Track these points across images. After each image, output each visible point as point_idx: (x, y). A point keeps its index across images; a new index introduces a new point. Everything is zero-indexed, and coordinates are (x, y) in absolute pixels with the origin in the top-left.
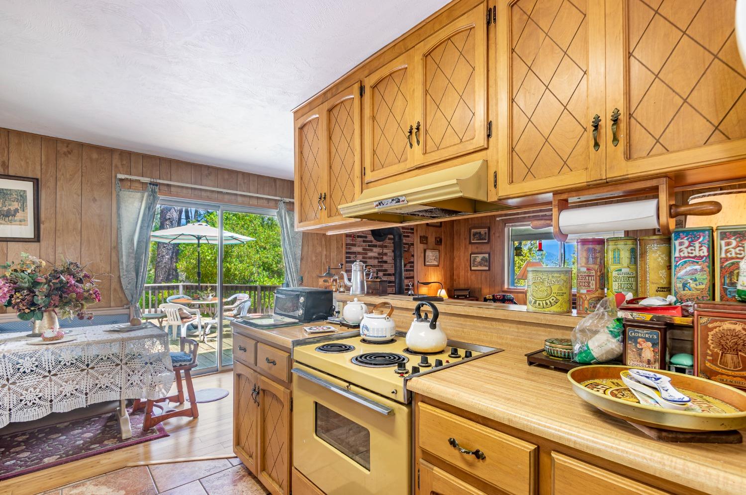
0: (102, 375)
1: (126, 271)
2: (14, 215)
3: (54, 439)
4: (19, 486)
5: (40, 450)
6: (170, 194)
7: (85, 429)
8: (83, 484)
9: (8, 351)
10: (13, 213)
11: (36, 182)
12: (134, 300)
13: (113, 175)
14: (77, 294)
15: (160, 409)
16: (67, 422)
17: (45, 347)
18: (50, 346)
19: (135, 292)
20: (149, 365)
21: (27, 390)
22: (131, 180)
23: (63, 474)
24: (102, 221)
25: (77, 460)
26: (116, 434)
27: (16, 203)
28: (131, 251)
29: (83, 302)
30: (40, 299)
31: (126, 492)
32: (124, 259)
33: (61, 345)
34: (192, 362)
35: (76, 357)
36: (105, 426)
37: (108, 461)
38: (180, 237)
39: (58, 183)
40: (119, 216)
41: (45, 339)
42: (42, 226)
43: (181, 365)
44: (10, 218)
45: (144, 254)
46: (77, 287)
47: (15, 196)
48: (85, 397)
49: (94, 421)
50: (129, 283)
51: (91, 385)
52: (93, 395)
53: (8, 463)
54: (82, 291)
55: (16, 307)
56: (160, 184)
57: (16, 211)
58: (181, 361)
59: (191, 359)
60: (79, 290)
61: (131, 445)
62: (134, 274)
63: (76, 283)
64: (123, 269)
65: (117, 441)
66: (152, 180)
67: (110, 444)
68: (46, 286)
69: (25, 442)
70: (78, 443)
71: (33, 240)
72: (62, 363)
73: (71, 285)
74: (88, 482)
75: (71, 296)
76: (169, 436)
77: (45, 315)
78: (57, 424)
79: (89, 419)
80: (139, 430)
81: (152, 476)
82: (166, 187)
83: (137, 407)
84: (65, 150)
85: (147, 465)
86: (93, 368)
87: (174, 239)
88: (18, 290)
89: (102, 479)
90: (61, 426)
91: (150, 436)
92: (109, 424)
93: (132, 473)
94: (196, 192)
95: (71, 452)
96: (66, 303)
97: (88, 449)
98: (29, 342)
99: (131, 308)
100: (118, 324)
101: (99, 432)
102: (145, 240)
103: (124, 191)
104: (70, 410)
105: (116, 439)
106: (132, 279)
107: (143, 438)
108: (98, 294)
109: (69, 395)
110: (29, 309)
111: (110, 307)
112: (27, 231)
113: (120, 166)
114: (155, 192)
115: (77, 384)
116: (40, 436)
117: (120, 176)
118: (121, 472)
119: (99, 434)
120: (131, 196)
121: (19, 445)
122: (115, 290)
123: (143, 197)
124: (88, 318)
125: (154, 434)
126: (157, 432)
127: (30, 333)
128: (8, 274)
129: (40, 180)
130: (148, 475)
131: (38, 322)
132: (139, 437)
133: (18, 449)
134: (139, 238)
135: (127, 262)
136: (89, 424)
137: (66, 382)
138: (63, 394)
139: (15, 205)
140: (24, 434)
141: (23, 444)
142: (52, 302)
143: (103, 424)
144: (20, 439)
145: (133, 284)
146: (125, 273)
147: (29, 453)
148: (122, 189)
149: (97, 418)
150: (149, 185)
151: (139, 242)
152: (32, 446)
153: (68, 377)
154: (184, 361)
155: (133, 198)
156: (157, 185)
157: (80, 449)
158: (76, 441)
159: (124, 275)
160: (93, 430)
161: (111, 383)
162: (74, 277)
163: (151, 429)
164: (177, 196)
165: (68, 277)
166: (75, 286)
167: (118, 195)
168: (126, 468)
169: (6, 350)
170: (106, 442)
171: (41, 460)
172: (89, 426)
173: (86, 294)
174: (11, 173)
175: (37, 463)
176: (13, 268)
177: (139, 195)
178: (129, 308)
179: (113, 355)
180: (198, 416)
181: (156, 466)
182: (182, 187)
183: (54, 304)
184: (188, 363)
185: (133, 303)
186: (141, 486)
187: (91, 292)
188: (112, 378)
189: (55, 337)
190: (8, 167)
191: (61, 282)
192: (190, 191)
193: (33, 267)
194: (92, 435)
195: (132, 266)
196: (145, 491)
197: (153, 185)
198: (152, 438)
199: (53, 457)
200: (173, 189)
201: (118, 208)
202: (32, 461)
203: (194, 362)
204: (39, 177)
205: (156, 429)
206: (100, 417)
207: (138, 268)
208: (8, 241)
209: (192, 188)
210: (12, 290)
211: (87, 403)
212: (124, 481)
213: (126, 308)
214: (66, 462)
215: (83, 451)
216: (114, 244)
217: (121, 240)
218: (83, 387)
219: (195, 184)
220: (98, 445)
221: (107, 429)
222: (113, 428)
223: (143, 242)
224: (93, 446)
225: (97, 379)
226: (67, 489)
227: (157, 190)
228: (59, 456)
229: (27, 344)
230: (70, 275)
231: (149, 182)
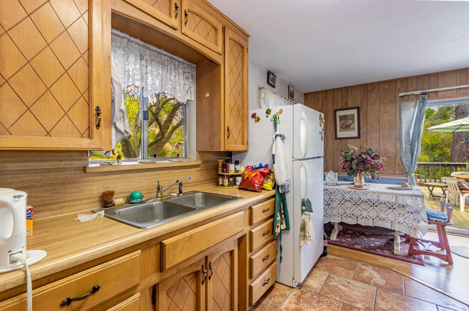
0: (382, 211)
1: (405, 153)
2: (350, 127)
3: (362, 238)
4: (343, 252)
5: (355, 240)
6: (438, 98)
7: (377, 239)
8: (368, 266)
9: (340, 189)
10: (349, 126)
11: (358, 108)
12: (410, 172)
13: (397, 94)
14: (371, 165)
15: (423, 247)
16: (370, 232)
17: (354, 190)
18: (356, 190)
19: (411, 166)
20: (410, 213)
21: (347, 209)
22: (408, 95)
23: (361, 256)
24: (391, 123)
25: (368, 252)
26: (391, 249)
27: (350, 121)
28: (408, 140)
29: (375, 170)
30: (354, 167)
31: (387, 282)
32: (404, 145)
33: (361, 190)
34: (446, 221)
35: (368, 199)
36: (387, 243)
37: (383, 261)
38: (463, 127)
39: (368, 107)
40: (400, 119)
41: (355, 186)
42: (361, 130)
43: (436, 221)
44: (349, 128)
45: (417, 142)
46: (372, 161)
47: (350, 117)
48: (372, 221)
49: (382, 237)
50: (407, 161)
51: (376, 216)
52: (377, 221)
53: (342, 240)
54: (374, 163)
55: (346, 169)
56: (429, 92)
57: (351, 124)
58: (437, 218)
59: (446, 219)
60: (372, 163)
61: (398, 259)
62: (410, 155)
63: (371, 159)
64: (403, 152)
65: (391, 253)
66: (423, 91)
67: (387, 253)
68: (356, 160)
69: (351, 234)
70: (371, 245)
71: (357, 137)
72: (362, 200)
73: (368, 160)
74: (370, 266)
75: (368, 166)
76: (424, 266)
77: (358, 174)
78: (365, 232)
79: (381, 235)
80: (406, 253)
81: (404, 283)
82: (434, 93)
83: (408, 239)
84: (371, 88)
85: (404, 276)
86: (376, 206)
87: (457, 129)
88: (346, 161)
89: (377, 269)
90: (367, 233)
91: (411, 260)
92: (390, 242)
93: (393, 275)
94: (461, 91)
95: (367, 248)
96: (366, 169)
97: (375, 250)
98: (349, 186)
99: (408, 176)
100: (394, 185)
101: (383, 244)
102: (417, 133)
103: (403, 103)
104: (365, 225)
105: (391, 252)
106: (409, 158)
107: (406, 259)
108: (383, 166)
109: (365, 217)
110: (350, 171)
111: (396, 174)
112: (355, 133)
113: (401, 88)
114: (425, 99)
115: (369, 213)
116: (357, 234)
117: (401, 94)
118: (388, 271)
119: (383, 245)
120: (408, 105)
121: (348, 234)
122: (399, 164)
123: (416, 104)
124: (377, 179)
125: (414, 260)
126: (417, 260)
127: (352, 182)
128: (343, 154)
129: (360, 107)
130: (402, 281)
131: (355, 178)
132: (404, 257)
133: (348, 236)
134: (413, 132)
135: (405, 147)
136: (380, 238)
137: (364, 210)
138: (362, 216)
139: (351, 122)
140: (351, 231)
141: (350, 234)
142: (359, 168)
143: (387, 241)
144: (350, 232)
145: (410, 161)
146: (404, 154)
147: (351, 240)
148: (402, 102)
149: (384, 237)
150: (420, 95)
151: (413, 134)
152: (353, 237)
153: (364, 208)
154: (440, 218)
155: (409, 106)
156: (426, 94)
157: (371, 248)
158: (371, 244)
159: (403, 156)
160: (380, 242)
161: (387, 218)
162: (370, 156)
163: (413, 256)
164: (444, 98)
165: (367, 156)
166: (370, 160)
167: (400, 107)
168: (391, 270)
169: (340, 188)
170: (385, 251)
171: (354, 245)
172: (379, 239)
173: (376, 166)
174: (349, 107)
175: (352, 246)
176: (345, 151)
177: (413, 103)
178: (407, 176)
179: (387, 201)
180: (453, 264)
181: (409, 279)
182: (448, 90)
183: (360, 169)
184: (443, 221)
185: (410, 173)
186: (395, 284)
187: (378, 164)
188: (387, 215)
189: (359, 186)
190: (348, 104)
191: (363, 158)
192: (455, 92)
193: (352, 151)
194: (379, 244)
195: (408, 150)
196: (397, 288)
197: (424, 94)
198: (412, 261)
199: (359, 246)
200: (440, 94)
201: (400, 114)
202: (351, 244)
203: (448, 221)
204: (359, 106)
205: (416, 257)
206: (386, 237)
207: (413, 151)
208: (341, 139)
209: (457, 89)
210: (344, 161)
211: (373, 224)
212: (387, 276)
213: (406, 176)
214: (363, 251)
215: (372, 250)
216: (398, 137)
217: (402, 134)
218: (371, 215)
219: (461, 85)
220: (380, 251)
221: (388, 245)
222: (391, 246)
223: (416, 133)
224: (377, 250)
225: (379, 213)
226: (360, 264)
227: (426, 97)
228: (361, 247)
229: (349, 187)
230: (368, 155)
231: (420, 93)
